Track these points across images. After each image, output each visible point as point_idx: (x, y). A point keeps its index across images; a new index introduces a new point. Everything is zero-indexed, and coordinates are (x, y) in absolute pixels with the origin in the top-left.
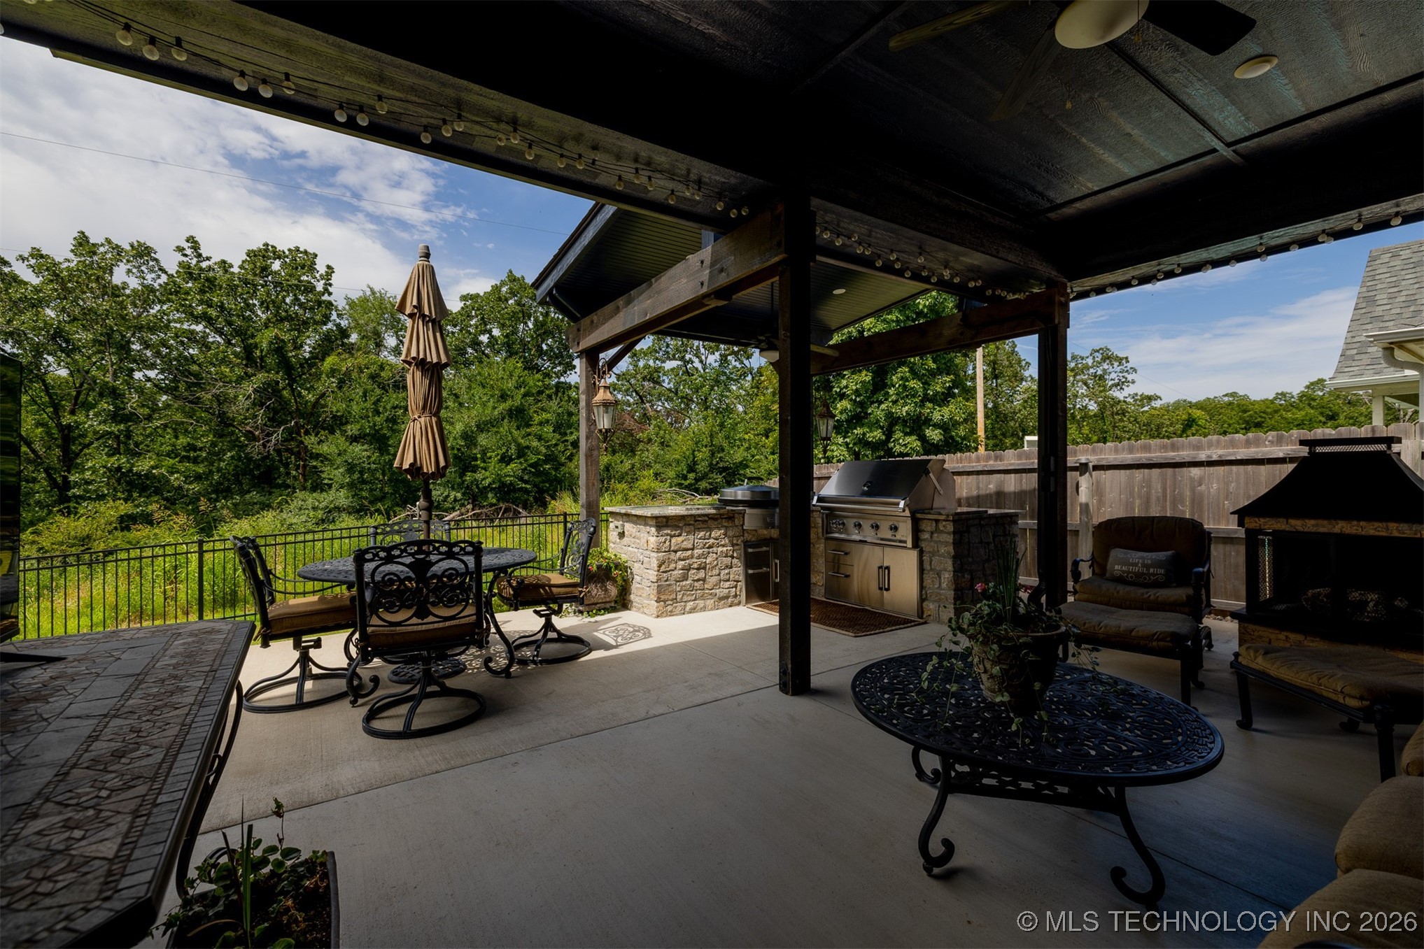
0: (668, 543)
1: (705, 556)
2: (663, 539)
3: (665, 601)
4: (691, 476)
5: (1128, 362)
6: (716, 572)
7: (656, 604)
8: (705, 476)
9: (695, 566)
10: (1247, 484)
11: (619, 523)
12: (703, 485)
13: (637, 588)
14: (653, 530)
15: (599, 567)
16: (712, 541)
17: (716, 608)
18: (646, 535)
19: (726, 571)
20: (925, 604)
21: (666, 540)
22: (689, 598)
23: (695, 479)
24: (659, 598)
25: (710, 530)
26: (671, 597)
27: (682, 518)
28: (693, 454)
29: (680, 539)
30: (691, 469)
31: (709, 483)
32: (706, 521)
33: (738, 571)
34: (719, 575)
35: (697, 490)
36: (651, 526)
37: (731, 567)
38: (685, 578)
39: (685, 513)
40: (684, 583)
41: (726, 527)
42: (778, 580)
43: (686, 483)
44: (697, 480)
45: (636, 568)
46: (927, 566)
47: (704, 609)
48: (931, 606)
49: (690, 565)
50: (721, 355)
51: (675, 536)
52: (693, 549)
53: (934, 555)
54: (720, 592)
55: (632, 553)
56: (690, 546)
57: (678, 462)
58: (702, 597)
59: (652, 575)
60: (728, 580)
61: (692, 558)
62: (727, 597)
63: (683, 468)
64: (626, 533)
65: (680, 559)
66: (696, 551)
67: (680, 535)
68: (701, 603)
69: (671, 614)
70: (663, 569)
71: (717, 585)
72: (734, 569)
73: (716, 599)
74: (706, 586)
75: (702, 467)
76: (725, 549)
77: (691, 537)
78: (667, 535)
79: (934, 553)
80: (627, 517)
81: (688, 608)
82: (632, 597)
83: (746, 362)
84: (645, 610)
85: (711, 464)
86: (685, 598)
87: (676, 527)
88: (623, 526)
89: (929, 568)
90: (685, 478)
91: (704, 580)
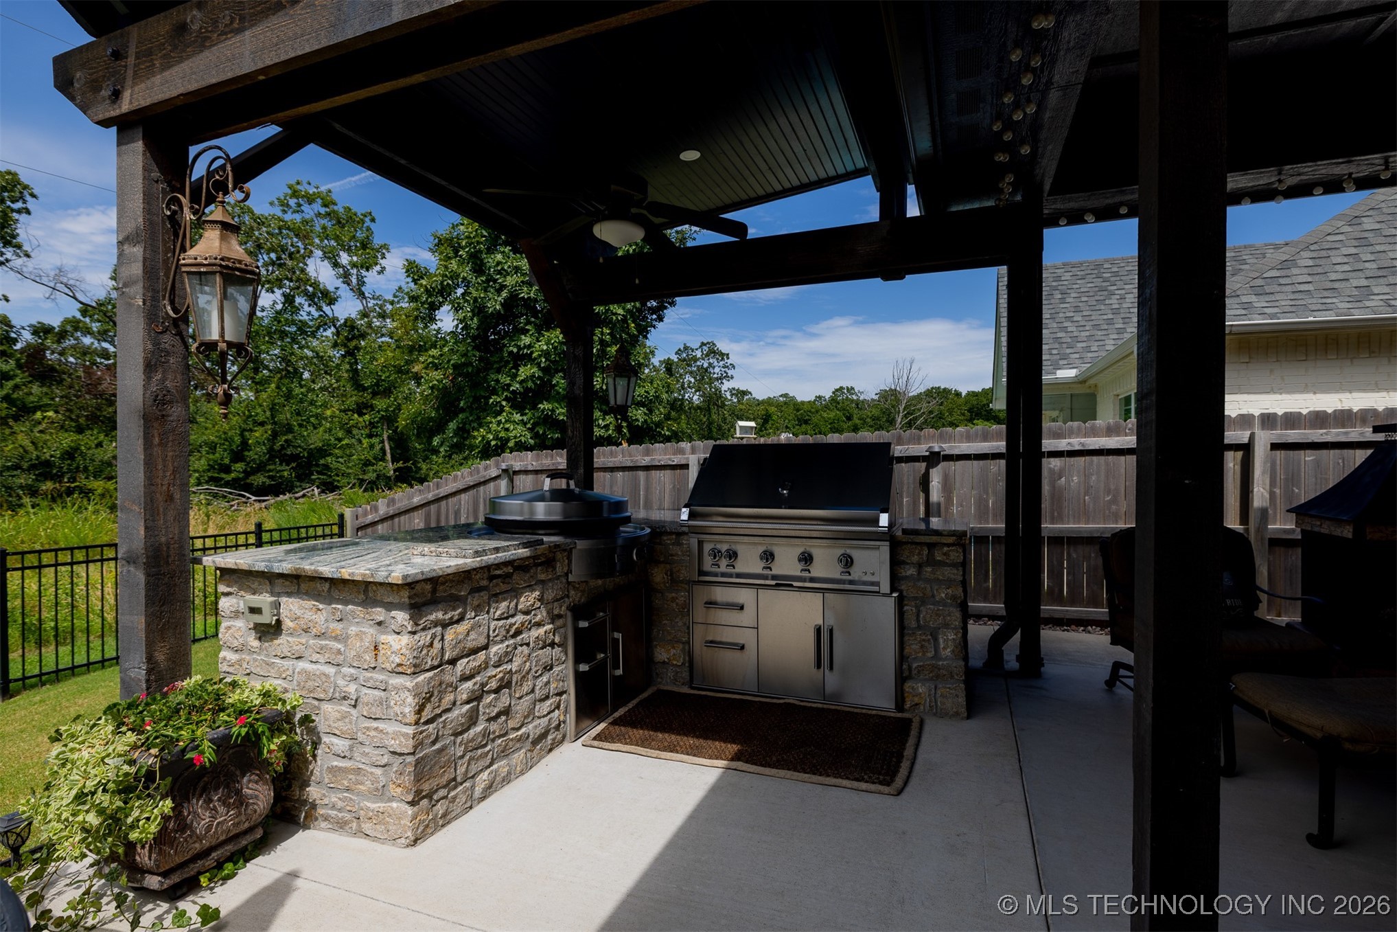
0: (437, 645)
1: (507, 657)
2: (425, 638)
3: (429, 796)
4: (239, 466)
5: (728, 358)
6: (526, 687)
7: (410, 811)
8: (260, 468)
9: (493, 684)
10: (1107, 477)
11: (264, 599)
12: (259, 479)
13: (332, 770)
14: (401, 617)
15: (221, 744)
16: (519, 618)
17: (528, 766)
18: (371, 631)
19: (545, 679)
20: (908, 686)
21: (434, 637)
22: (482, 764)
23: (245, 471)
24: (418, 792)
25: (515, 593)
26: (444, 780)
27: (464, 576)
28: (242, 435)
29: (462, 628)
30: (237, 456)
31: (269, 477)
32: (508, 576)
33: (564, 674)
34: (533, 691)
35: (248, 488)
36: (389, 607)
37: (551, 668)
38: (472, 719)
39: (469, 562)
40: (472, 732)
41: (543, 582)
42: (620, 672)
43: (228, 477)
44: (247, 474)
45: (328, 716)
46: (911, 622)
47: (507, 780)
48: (921, 689)
49: (483, 685)
50: (284, 295)
51: (452, 622)
52: (486, 647)
53: (924, 603)
54: (533, 729)
55: (308, 675)
56: (482, 641)
57: (213, 447)
58: (505, 753)
59: (400, 735)
60: (547, 697)
61: (486, 668)
62: (544, 736)
63: (224, 457)
64: (288, 623)
65: (465, 678)
66: (494, 649)
67: (461, 619)
68: (501, 766)
69: (446, 819)
70: (427, 714)
71: (530, 715)
72: (556, 669)
73: (528, 745)
74: (511, 724)
75: (257, 453)
76: (541, 631)
77: (483, 618)
78: (436, 624)
79: (923, 601)
80: (298, 583)
81: (478, 791)
82: (313, 792)
83: (326, 309)
84: (367, 827)
85: (271, 450)
86: (474, 768)
87: (454, 601)
88: (277, 605)
89: (914, 624)
90: (227, 469)
91: (506, 712)
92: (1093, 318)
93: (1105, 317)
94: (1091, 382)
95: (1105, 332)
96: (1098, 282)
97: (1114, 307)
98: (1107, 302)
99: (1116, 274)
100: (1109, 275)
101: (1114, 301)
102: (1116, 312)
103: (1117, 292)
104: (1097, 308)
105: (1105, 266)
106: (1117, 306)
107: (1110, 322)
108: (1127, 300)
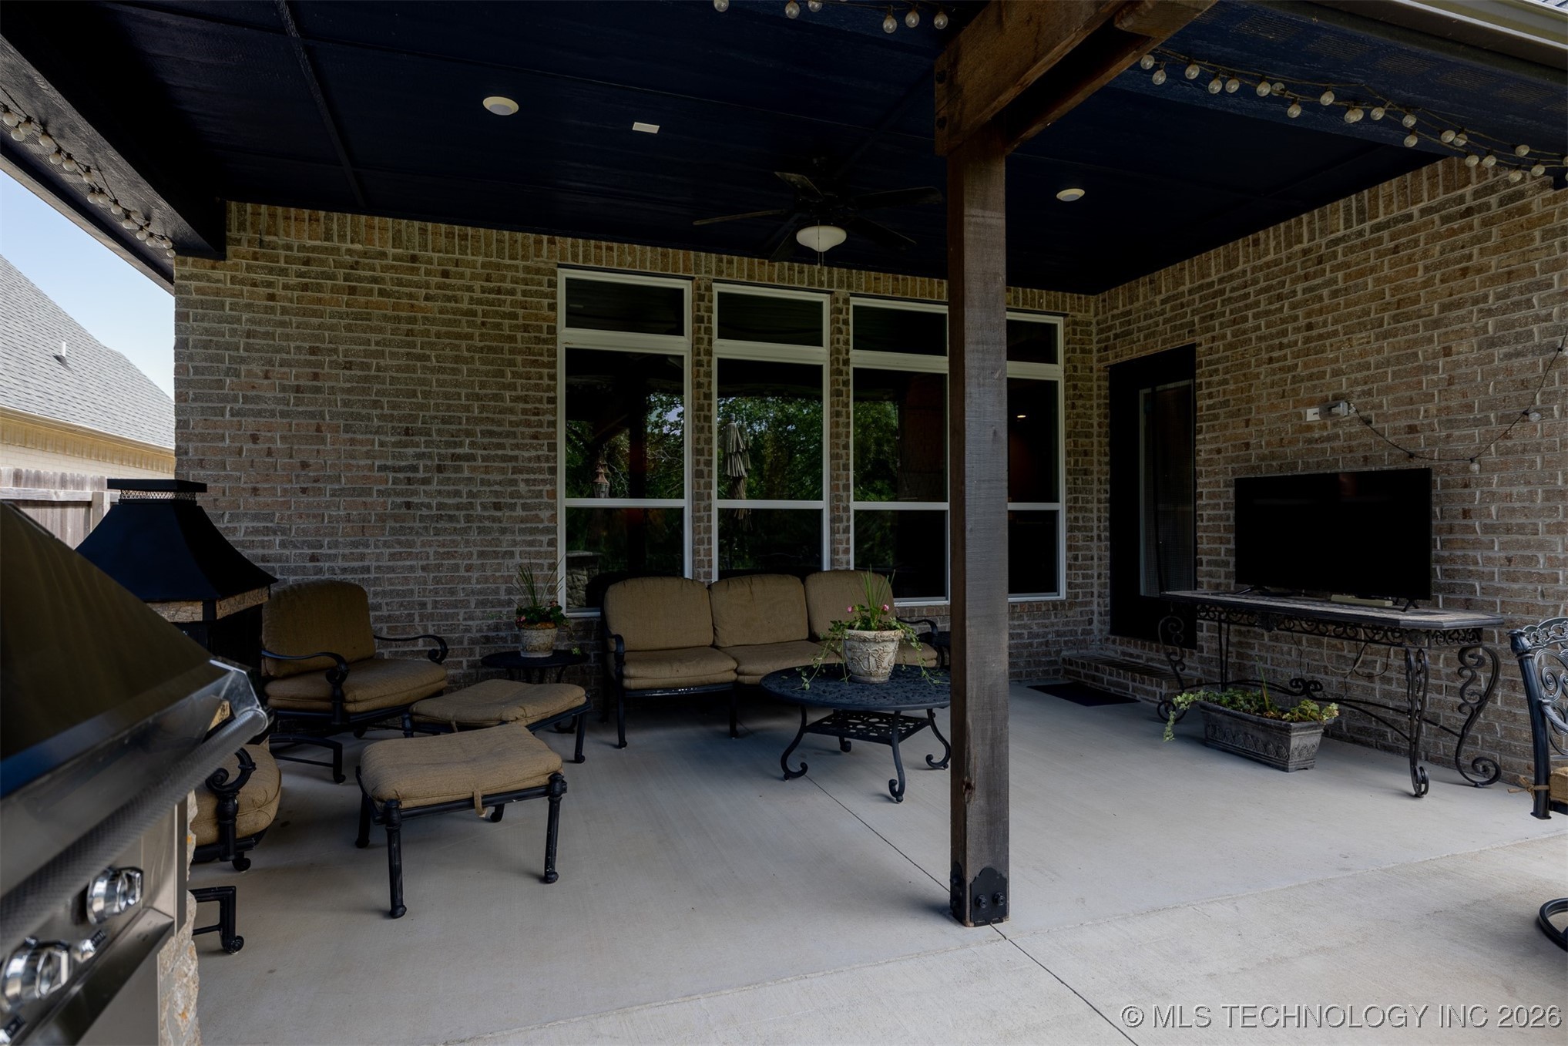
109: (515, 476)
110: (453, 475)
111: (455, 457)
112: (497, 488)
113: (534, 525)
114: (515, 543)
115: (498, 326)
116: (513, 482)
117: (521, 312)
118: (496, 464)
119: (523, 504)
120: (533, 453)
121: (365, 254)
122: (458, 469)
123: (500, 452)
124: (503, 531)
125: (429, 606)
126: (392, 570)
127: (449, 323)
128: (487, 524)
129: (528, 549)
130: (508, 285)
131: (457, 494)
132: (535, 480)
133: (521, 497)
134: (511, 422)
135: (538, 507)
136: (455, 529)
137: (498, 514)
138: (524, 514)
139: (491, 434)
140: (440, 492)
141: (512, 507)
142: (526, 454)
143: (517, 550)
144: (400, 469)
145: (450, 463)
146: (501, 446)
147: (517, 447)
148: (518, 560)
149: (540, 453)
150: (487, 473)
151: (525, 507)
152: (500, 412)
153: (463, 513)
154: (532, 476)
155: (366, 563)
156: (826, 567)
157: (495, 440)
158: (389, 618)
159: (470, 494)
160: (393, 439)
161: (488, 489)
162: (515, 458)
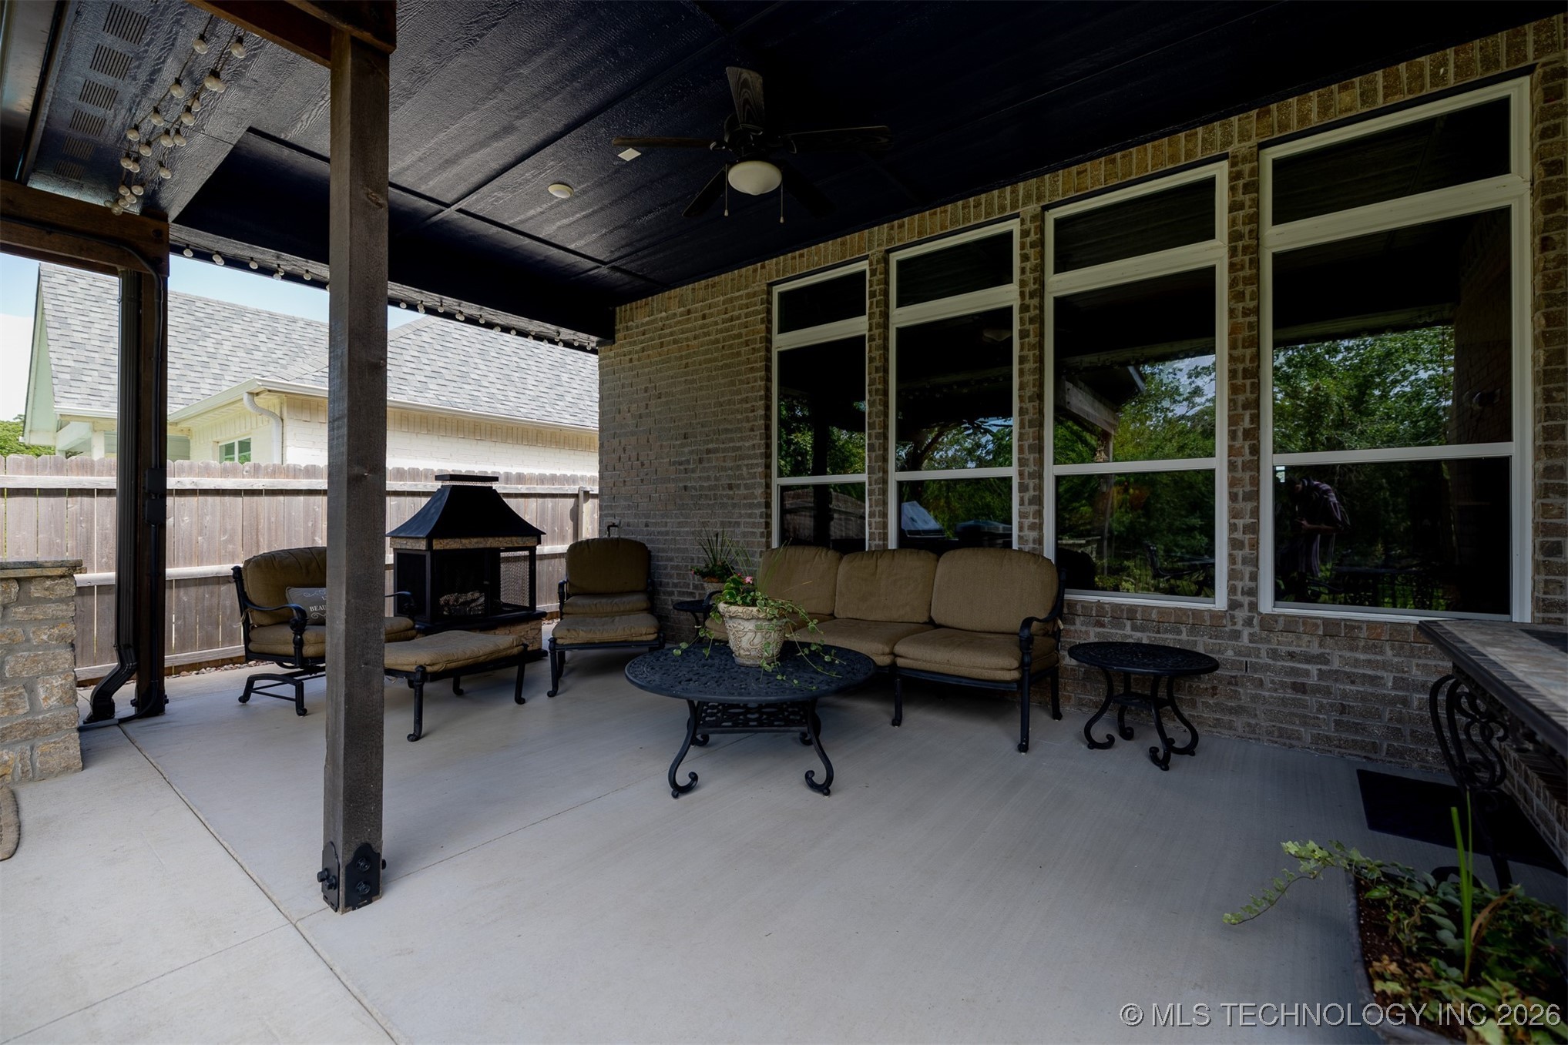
92: (184, 356)
93: (199, 359)
94: (184, 425)
95: (199, 375)
96: (189, 319)
97: (209, 350)
98: (201, 343)
99: (210, 316)
100: (202, 315)
101: (209, 343)
102: (212, 356)
103: (212, 335)
104: (189, 346)
105: (197, 304)
106: (213, 350)
107: (205, 365)
108: (224, 347)
109: (740, 463)
110: (707, 465)
111: (708, 451)
112: (730, 472)
113: (751, 501)
114: (741, 516)
115: (731, 347)
116: (739, 467)
117: (744, 331)
118: (729, 454)
119: (745, 484)
120: (751, 443)
121: (667, 318)
122: (709, 460)
123: (731, 445)
124: (734, 506)
125: (696, 561)
126: (679, 534)
127: (706, 352)
128: (725, 500)
129: (748, 520)
130: (736, 313)
131: (708, 478)
132: (752, 464)
133: (744, 479)
134: (738, 420)
135: (753, 486)
136: (709, 505)
137: (731, 493)
138: (745, 492)
139: (727, 431)
140: (700, 477)
141: (738, 486)
142: (747, 444)
143: (742, 520)
144: (680, 464)
145: (706, 456)
146: (732, 440)
147: (741, 439)
148: (742, 529)
149: (755, 442)
150: (724, 461)
151: (747, 487)
152: (732, 413)
153: (713, 492)
154: (750, 462)
155: (667, 529)
156: (1015, 546)
157: (729, 436)
158: (677, 567)
159: (716, 479)
160: (678, 442)
161: (725, 474)
162: (739, 449)
